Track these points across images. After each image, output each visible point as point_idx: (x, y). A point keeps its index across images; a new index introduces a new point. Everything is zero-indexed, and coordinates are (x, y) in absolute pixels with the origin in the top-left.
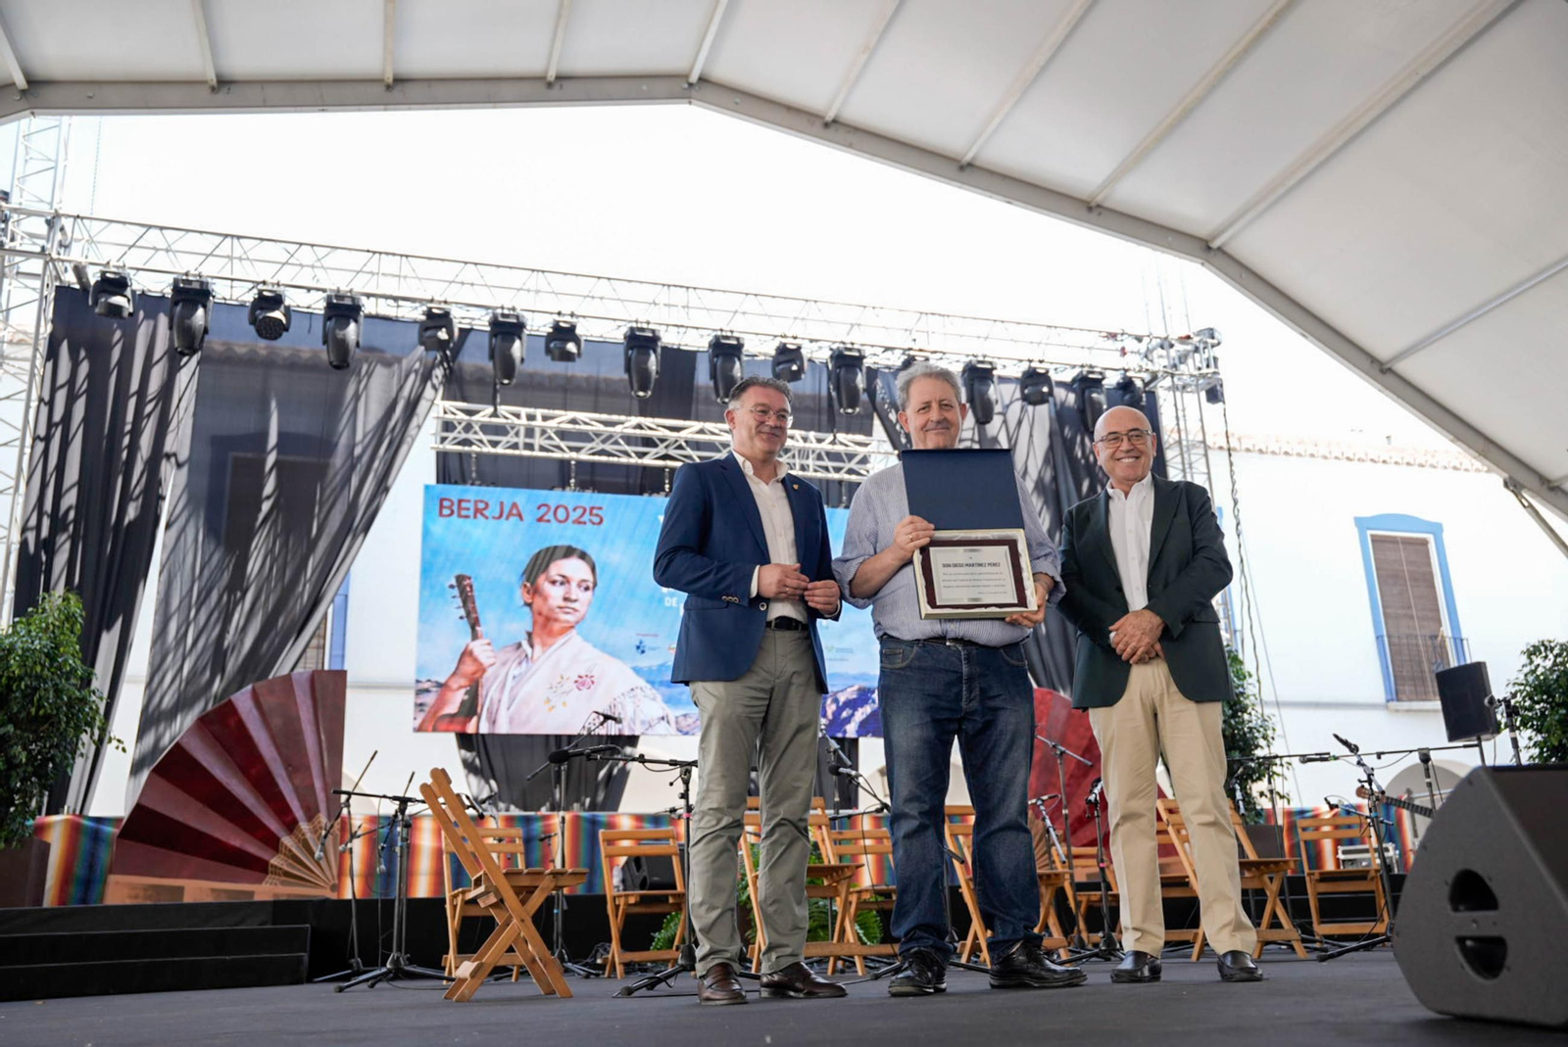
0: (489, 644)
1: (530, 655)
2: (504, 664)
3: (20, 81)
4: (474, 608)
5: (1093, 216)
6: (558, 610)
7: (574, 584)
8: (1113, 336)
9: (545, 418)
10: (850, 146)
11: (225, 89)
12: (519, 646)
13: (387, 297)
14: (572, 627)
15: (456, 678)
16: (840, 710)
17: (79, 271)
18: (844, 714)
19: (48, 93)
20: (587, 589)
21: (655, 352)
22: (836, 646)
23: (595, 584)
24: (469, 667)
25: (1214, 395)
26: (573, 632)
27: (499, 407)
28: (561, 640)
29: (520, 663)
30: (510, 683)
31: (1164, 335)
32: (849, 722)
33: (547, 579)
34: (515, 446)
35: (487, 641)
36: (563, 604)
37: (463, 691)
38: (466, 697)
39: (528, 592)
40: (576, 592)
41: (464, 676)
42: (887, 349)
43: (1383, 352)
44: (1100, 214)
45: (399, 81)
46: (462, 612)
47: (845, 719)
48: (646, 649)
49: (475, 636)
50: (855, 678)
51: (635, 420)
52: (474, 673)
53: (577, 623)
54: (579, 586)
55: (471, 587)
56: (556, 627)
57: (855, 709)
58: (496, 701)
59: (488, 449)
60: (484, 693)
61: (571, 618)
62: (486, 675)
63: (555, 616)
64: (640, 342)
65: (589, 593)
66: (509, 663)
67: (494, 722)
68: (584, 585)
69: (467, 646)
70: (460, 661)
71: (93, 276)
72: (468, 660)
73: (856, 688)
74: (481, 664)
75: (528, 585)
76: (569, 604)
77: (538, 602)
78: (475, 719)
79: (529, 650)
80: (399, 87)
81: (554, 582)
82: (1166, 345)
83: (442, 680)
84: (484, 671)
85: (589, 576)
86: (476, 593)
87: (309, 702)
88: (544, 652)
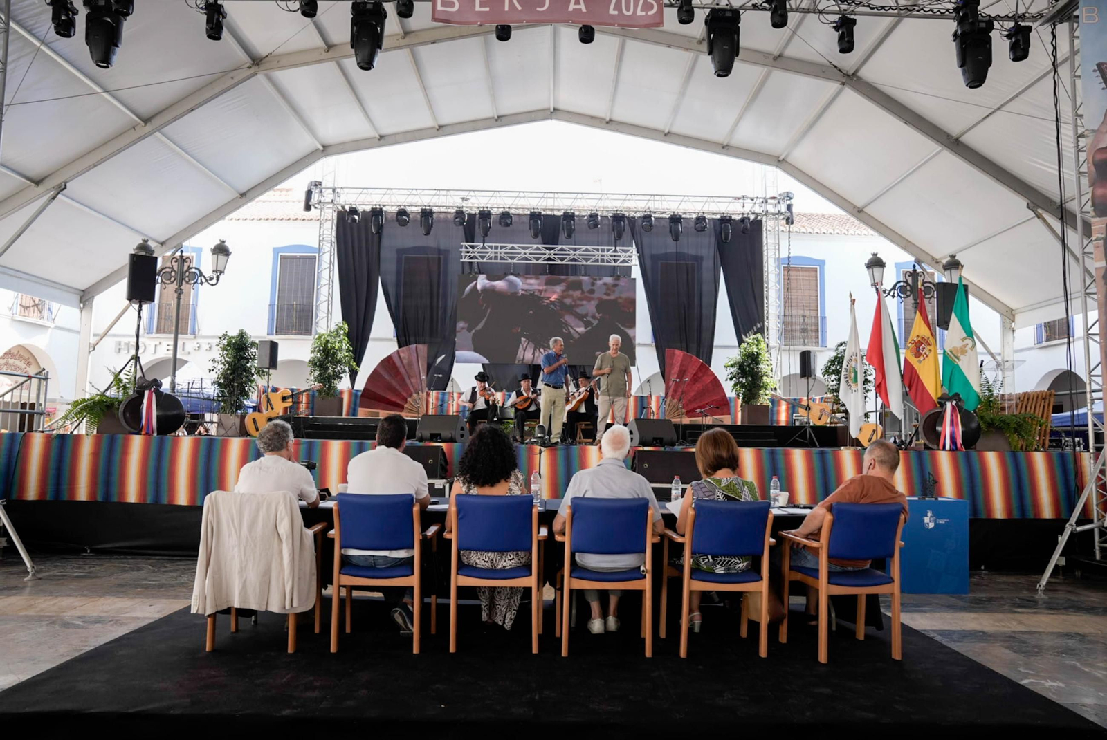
3: (321, 148)
5: (725, 150)
8: (739, 199)
9: (501, 248)
10: (617, 131)
11: (383, 139)
13: (443, 207)
17: (343, 207)
19: (329, 150)
21: (540, 220)
25: (789, 221)
27: (485, 245)
31: (764, 196)
34: (491, 259)
42: (636, 212)
43: (859, 204)
44: (728, 149)
45: (440, 127)
51: (535, 246)
59: (481, 261)
64: (535, 216)
71: (347, 208)
80: (442, 129)
82: (764, 201)
87: (415, 355)
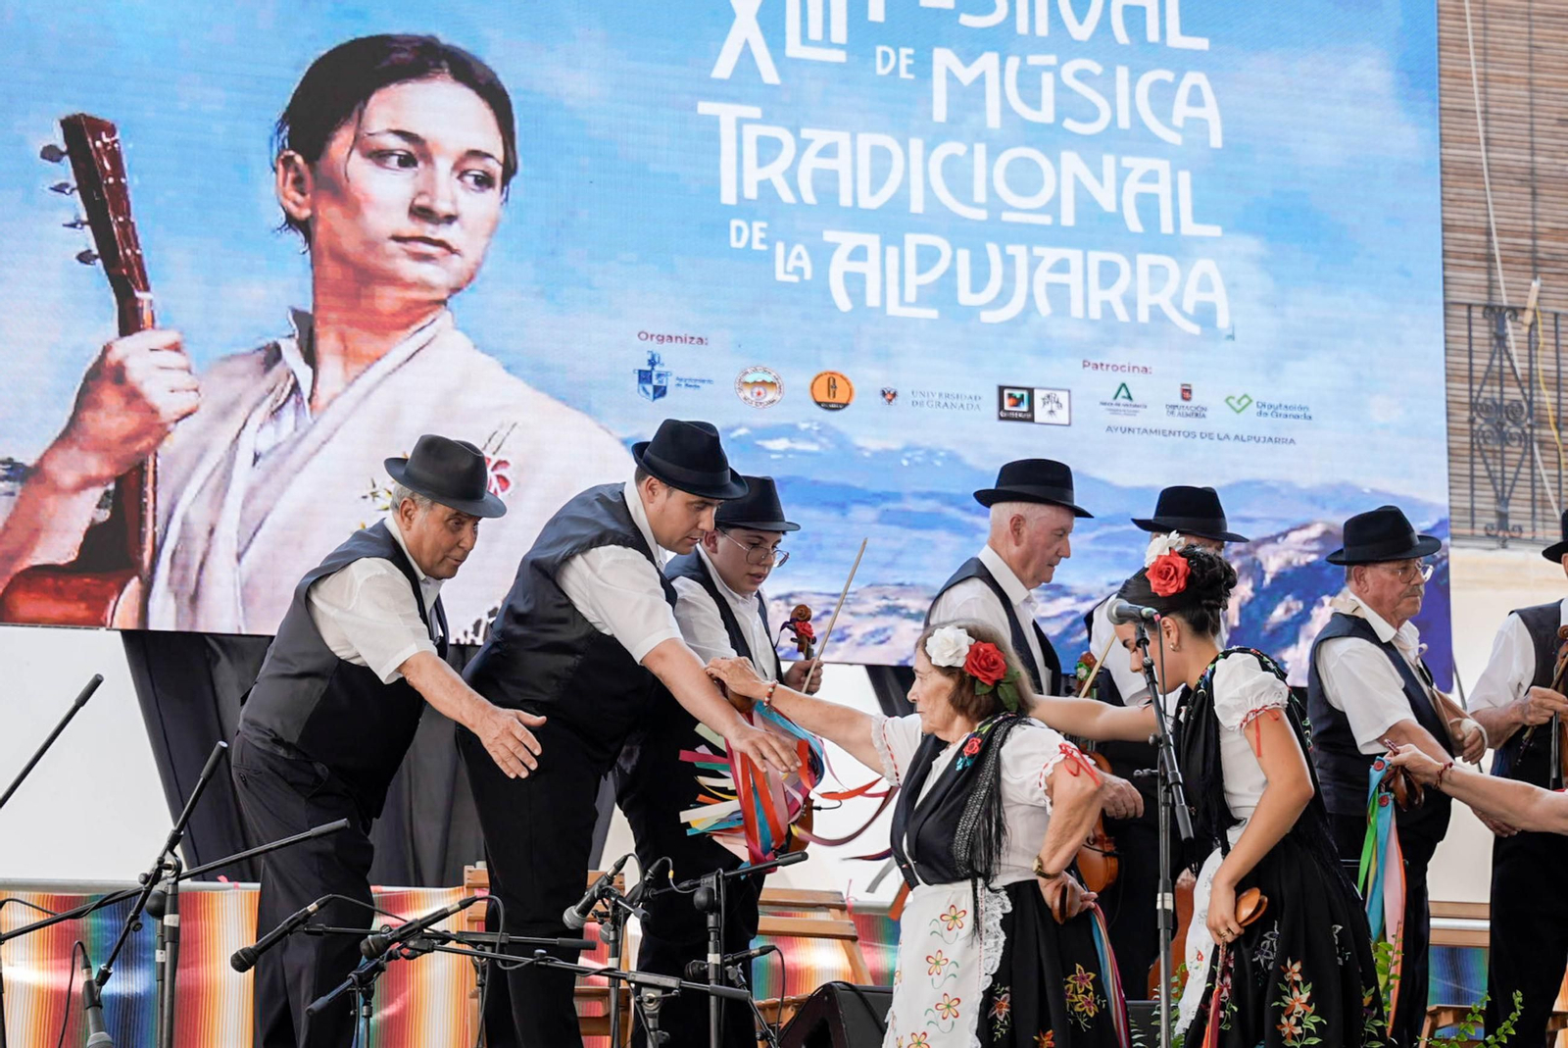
0: (175, 347)
1: (306, 388)
2: (224, 413)
4: (127, 227)
6: (394, 246)
7: (444, 165)
12: (273, 355)
14: (443, 302)
15: (74, 451)
16: (1266, 597)
18: (1279, 614)
20: (484, 181)
22: (1258, 394)
23: (509, 169)
24: (112, 420)
26: (443, 319)
28: (403, 345)
29: (275, 413)
30: (243, 475)
32: (1294, 640)
33: (358, 141)
35: (170, 337)
36: (410, 228)
37: (96, 493)
38: (104, 515)
39: (298, 181)
40: (449, 193)
41: (102, 448)
46: (86, 239)
47: (1281, 628)
48: (670, 383)
49: (130, 321)
50: (1313, 498)
52: (136, 436)
53: (456, 290)
54: (462, 174)
55: (115, 157)
56: (388, 299)
57: (1311, 600)
58: (202, 532)
60: (163, 505)
61: (436, 274)
62: (167, 448)
63: (388, 265)
65: (493, 195)
66: (241, 413)
67: (195, 598)
68: (476, 166)
69: (107, 349)
70: (86, 399)
72: (110, 397)
73: (1315, 531)
74: (153, 411)
75: (299, 159)
76: (428, 230)
77: (331, 215)
78: (134, 585)
79: (304, 373)
81: (379, 156)
83: (29, 459)
84: (161, 432)
85: (494, 144)
86: (132, 181)
88: (350, 384)
